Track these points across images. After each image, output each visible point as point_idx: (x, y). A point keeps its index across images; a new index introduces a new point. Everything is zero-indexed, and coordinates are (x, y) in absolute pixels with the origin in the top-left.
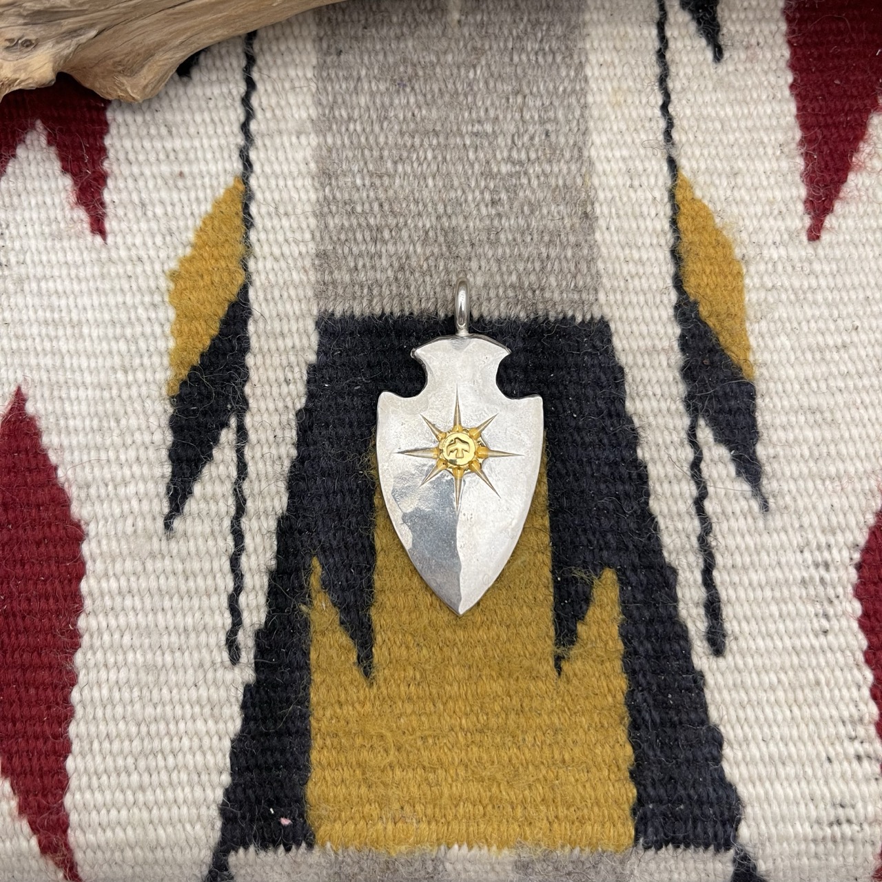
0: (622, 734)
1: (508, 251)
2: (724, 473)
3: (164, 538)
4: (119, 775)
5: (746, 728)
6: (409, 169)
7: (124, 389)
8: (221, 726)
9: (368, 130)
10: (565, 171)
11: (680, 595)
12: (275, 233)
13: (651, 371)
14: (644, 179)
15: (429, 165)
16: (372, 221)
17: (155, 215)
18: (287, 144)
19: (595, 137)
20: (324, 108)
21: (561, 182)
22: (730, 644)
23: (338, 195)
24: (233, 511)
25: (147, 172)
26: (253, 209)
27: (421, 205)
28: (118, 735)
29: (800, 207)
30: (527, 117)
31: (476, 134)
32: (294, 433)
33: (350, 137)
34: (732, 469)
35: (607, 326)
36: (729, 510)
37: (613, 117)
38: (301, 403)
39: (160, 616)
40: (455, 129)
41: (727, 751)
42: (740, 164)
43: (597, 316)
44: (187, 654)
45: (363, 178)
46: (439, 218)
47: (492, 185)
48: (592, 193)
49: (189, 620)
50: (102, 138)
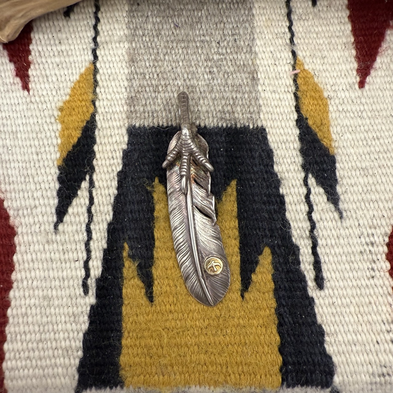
0: (274, 329)
1: (217, 95)
2: (321, 200)
3: (54, 234)
4: (29, 352)
5: (336, 326)
6: (171, 59)
7: (37, 163)
8: (79, 326)
9: (152, 40)
10: (244, 57)
11: (301, 260)
12: (108, 88)
13: (286, 151)
14: (281, 61)
15: (180, 56)
16: (153, 82)
17: (52, 81)
18: (114, 47)
19: (258, 42)
20: (131, 30)
21: (242, 63)
22: (327, 284)
23: (138, 70)
24: (87, 221)
25: (49, 61)
26: (98, 77)
27: (176, 75)
28: (29, 331)
29: (355, 73)
30: (226, 32)
31: (202, 41)
32: (116, 182)
33: (143, 44)
34: (325, 198)
35: (265, 130)
36: (324, 218)
37: (266, 32)
38: (120, 168)
39: (51, 272)
40: (192, 39)
41: (327, 338)
42: (326, 53)
43: (260, 125)
44: (63, 290)
45: (149, 62)
46: (185, 80)
47: (210, 64)
48: (256, 67)
49: (65, 273)
50: (29, 46)
